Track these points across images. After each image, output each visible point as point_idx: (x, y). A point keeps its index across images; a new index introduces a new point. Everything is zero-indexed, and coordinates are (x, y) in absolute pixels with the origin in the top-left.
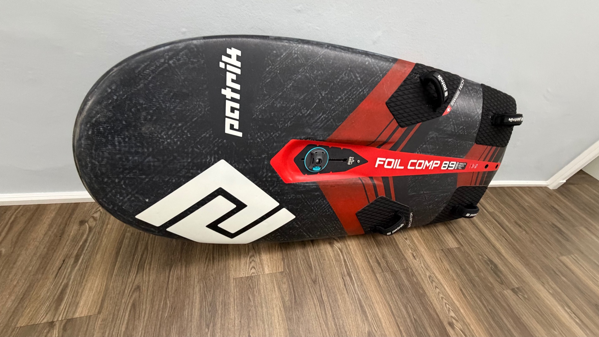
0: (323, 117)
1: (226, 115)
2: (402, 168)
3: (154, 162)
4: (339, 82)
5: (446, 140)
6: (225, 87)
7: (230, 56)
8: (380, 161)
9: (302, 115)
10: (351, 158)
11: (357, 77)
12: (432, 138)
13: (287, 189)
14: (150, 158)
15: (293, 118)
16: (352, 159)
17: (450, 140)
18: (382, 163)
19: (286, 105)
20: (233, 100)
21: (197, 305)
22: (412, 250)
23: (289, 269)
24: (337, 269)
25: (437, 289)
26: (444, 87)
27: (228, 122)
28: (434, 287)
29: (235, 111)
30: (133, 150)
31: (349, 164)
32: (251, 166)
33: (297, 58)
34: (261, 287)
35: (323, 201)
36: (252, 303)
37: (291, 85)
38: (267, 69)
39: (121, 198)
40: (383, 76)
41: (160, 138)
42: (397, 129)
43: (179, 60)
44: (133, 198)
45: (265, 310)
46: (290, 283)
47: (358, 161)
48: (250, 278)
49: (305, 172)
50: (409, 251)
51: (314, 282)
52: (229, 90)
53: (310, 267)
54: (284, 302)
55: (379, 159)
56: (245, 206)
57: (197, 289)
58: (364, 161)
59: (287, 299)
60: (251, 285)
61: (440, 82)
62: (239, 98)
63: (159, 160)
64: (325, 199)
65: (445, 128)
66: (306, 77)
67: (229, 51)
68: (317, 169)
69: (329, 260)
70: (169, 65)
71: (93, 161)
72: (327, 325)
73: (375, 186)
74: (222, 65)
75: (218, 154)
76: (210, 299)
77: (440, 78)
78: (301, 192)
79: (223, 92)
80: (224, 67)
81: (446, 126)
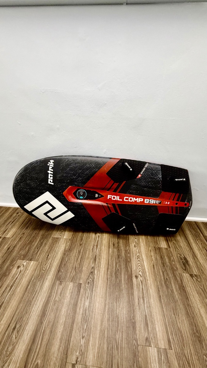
0: (81, 179)
1: (49, 178)
2: (121, 200)
3: (29, 191)
4: (86, 167)
5: (143, 189)
7: (51, 162)
8: (109, 196)
9: (73, 178)
11: (93, 165)
12: (134, 188)
13: (70, 204)
15: (70, 179)
16: (97, 195)
17: (145, 189)
18: (111, 197)
19: (67, 175)
20: (51, 174)
23: (73, 239)
24: (93, 243)
25: (139, 261)
26: (129, 167)
27: (49, 180)
29: (51, 177)
30: (25, 187)
31: (96, 197)
32: (57, 194)
33: (71, 161)
34: (60, 242)
36: (54, 246)
37: (69, 169)
38: (61, 165)
39: (21, 201)
40: (104, 164)
41: (31, 184)
42: (113, 184)
43: (38, 164)
44: (24, 201)
45: (57, 249)
46: (71, 243)
47: (100, 196)
48: (57, 238)
49: (78, 199)
50: (134, 243)
51: (81, 245)
53: (82, 240)
54: (65, 248)
56: (55, 208)
57: (39, 238)
58: (102, 196)
59: (67, 248)
60: (57, 240)
63: (31, 190)
64: (86, 210)
66: (74, 166)
67: (50, 161)
68: (81, 197)
69: (91, 239)
70: (35, 165)
72: (77, 259)
74: (48, 165)
75: (46, 190)
76: (42, 241)
77: (126, 164)
78: (75, 206)
79: (48, 172)
81: (140, 183)
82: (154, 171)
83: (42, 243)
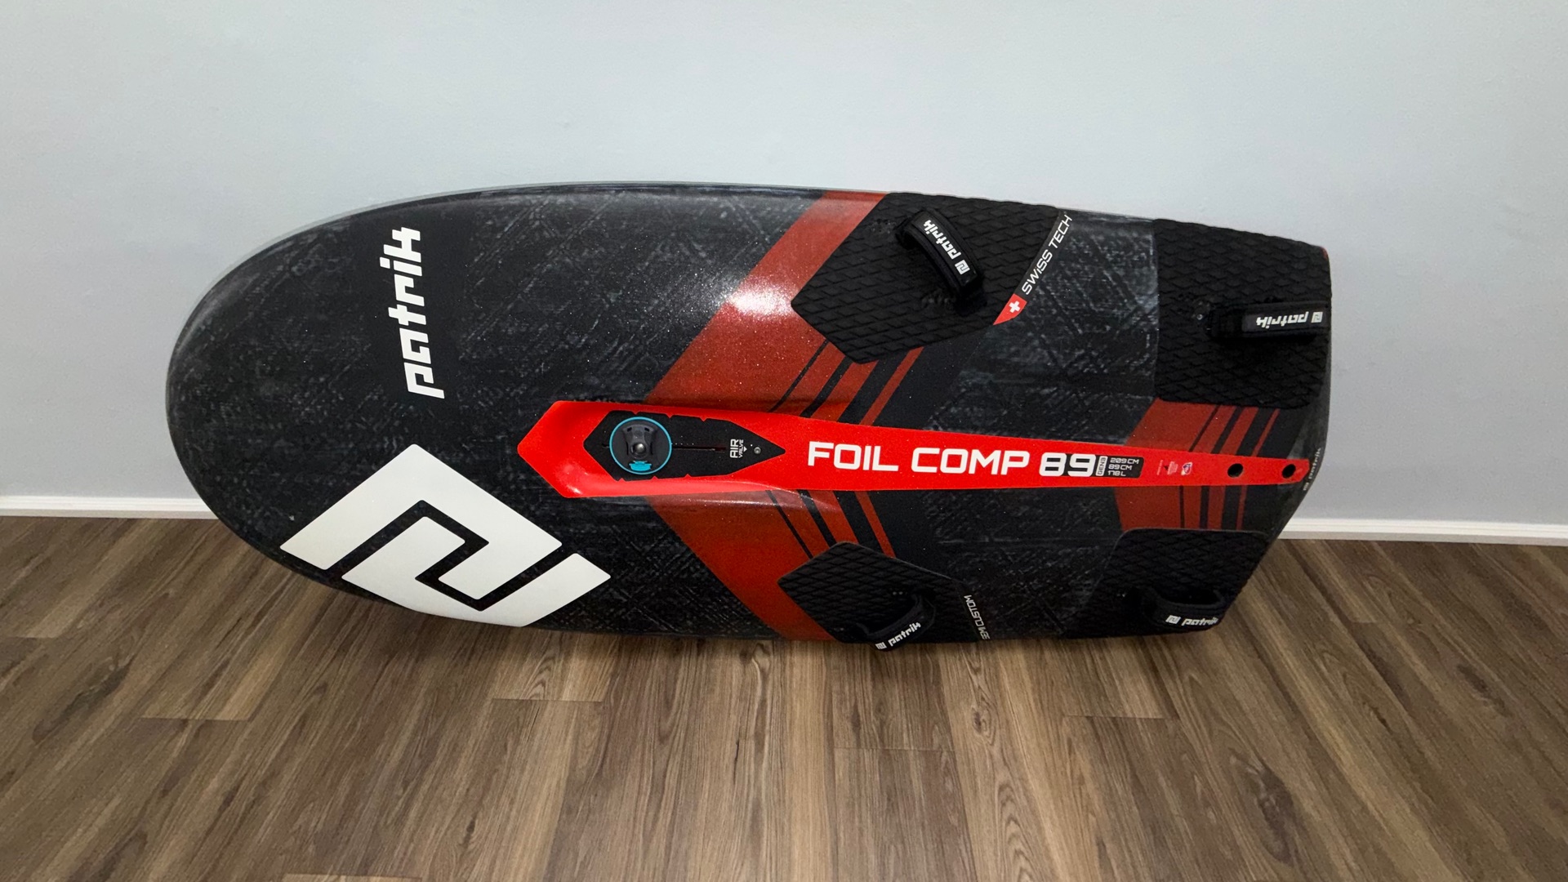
0: (621, 348)
1: (405, 356)
2: (895, 468)
3: (290, 448)
4: (648, 268)
5: (1032, 391)
6: (395, 303)
7: (398, 244)
8: (818, 449)
9: (571, 349)
10: (736, 442)
11: (698, 251)
12: (976, 386)
13: (573, 512)
14: (282, 442)
15: (548, 355)
16: (738, 443)
17: (1046, 391)
18: (826, 455)
19: (528, 328)
20: (413, 326)
21: (404, 739)
22: (978, 704)
23: (617, 699)
24: (733, 717)
25: (1012, 823)
26: (946, 249)
27: (410, 371)
28: (1005, 817)
29: (421, 348)
30: (252, 428)
31: (735, 456)
32: (477, 458)
33: (540, 229)
34: (540, 728)
35: (672, 543)
36: (506, 758)
37: (531, 285)
38: (476, 260)
39: (249, 512)
40: (773, 241)
41: (292, 405)
42: (842, 369)
43: (309, 262)
44: (268, 513)
45: (526, 776)
46: (606, 731)
47: (757, 450)
48: (525, 704)
49: (619, 474)
50: (969, 704)
51: (663, 738)
52: (402, 309)
53: (668, 704)
54: (573, 769)
55: (813, 445)
56: (485, 543)
57: (418, 707)
58: (771, 450)
59: (583, 763)
60: (521, 720)
61: (930, 239)
62: (424, 322)
63: (297, 445)
64: (678, 539)
65: (1016, 359)
66: (565, 265)
67: (396, 235)
68: (640, 467)
69: (722, 695)
70: (293, 274)
71: (195, 446)
73: (816, 515)
74: (385, 263)
75: (403, 434)
76: (431, 731)
77: (930, 227)
78: (608, 521)
79: (392, 312)
80: (388, 266)
81: (1017, 353)
82: (1108, 267)
83: (433, 744)
